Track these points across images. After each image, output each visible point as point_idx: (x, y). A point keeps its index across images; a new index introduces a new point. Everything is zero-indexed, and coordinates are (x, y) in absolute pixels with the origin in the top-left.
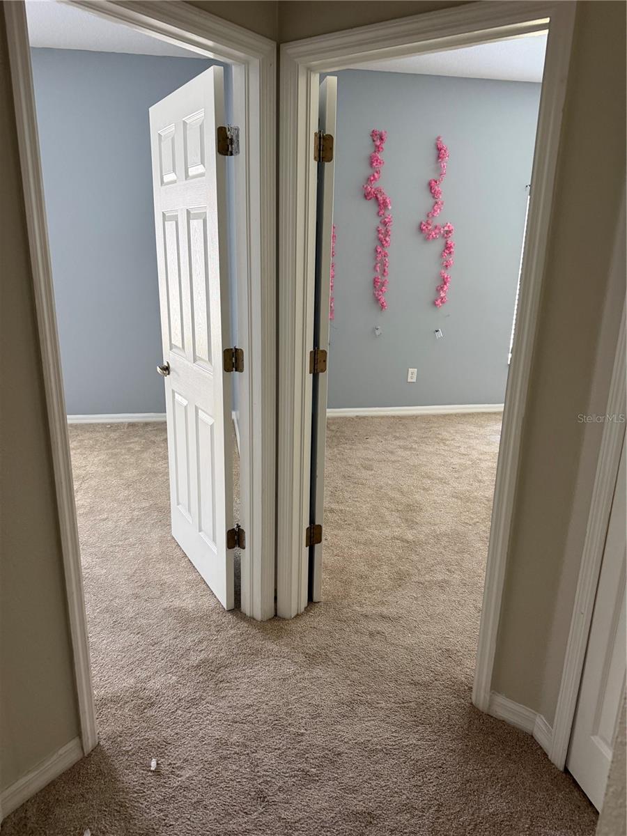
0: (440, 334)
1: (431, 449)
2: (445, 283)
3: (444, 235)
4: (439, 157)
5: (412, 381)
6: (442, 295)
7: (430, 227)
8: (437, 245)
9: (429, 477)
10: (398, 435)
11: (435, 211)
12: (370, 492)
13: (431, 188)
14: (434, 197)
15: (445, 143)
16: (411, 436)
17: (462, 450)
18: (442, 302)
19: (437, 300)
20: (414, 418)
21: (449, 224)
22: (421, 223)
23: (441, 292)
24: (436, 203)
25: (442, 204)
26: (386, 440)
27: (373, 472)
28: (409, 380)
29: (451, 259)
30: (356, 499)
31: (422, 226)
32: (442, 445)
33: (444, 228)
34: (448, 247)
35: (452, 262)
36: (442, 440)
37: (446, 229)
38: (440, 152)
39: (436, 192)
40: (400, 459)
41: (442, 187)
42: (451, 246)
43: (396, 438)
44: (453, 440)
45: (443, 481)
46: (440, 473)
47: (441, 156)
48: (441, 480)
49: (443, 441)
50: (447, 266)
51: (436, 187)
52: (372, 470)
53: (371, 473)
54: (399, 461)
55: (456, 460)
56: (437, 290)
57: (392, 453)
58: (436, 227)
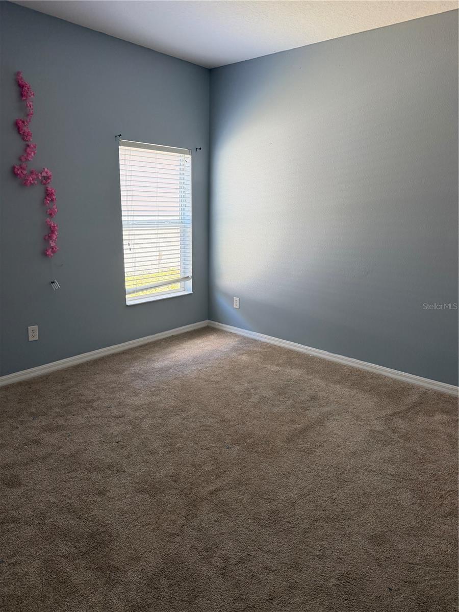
0: (57, 285)
1: (80, 421)
2: (53, 232)
3: (42, 181)
4: (22, 95)
5: (34, 339)
6: (53, 244)
7: (25, 172)
8: (37, 192)
9: (97, 469)
10: (34, 410)
11: (28, 154)
12: (29, 532)
13: (19, 128)
14: (23, 139)
15: (27, 78)
16: (51, 408)
17: (116, 412)
18: (53, 252)
19: (47, 251)
20: (45, 379)
21: (46, 169)
22: (14, 168)
23: (51, 242)
24: (28, 146)
25: (35, 147)
26: (22, 422)
27: (22, 488)
28: (31, 339)
29: (55, 207)
30: (13, 560)
31: (16, 170)
32: (90, 410)
33: (41, 173)
34: (48, 195)
35: (56, 210)
36: (87, 402)
37: (44, 174)
38: (22, 90)
39: (26, 134)
40: (50, 450)
41: (31, 127)
42: (52, 194)
43: (34, 416)
44: (99, 398)
45: (115, 469)
46: (106, 456)
47: (25, 93)
48: (110, 466)
49: (89, 402)
50: (51, 214)
51: (25, 128)
52: (20, 485)
53: (20, 491)
54: (50, 454)
55: (116, 430)
56: (45, 239)
57: (36, 442)
58: (32, 173)
